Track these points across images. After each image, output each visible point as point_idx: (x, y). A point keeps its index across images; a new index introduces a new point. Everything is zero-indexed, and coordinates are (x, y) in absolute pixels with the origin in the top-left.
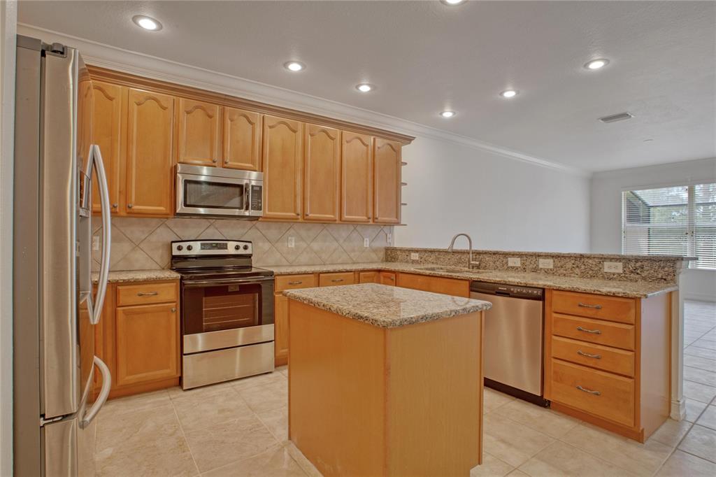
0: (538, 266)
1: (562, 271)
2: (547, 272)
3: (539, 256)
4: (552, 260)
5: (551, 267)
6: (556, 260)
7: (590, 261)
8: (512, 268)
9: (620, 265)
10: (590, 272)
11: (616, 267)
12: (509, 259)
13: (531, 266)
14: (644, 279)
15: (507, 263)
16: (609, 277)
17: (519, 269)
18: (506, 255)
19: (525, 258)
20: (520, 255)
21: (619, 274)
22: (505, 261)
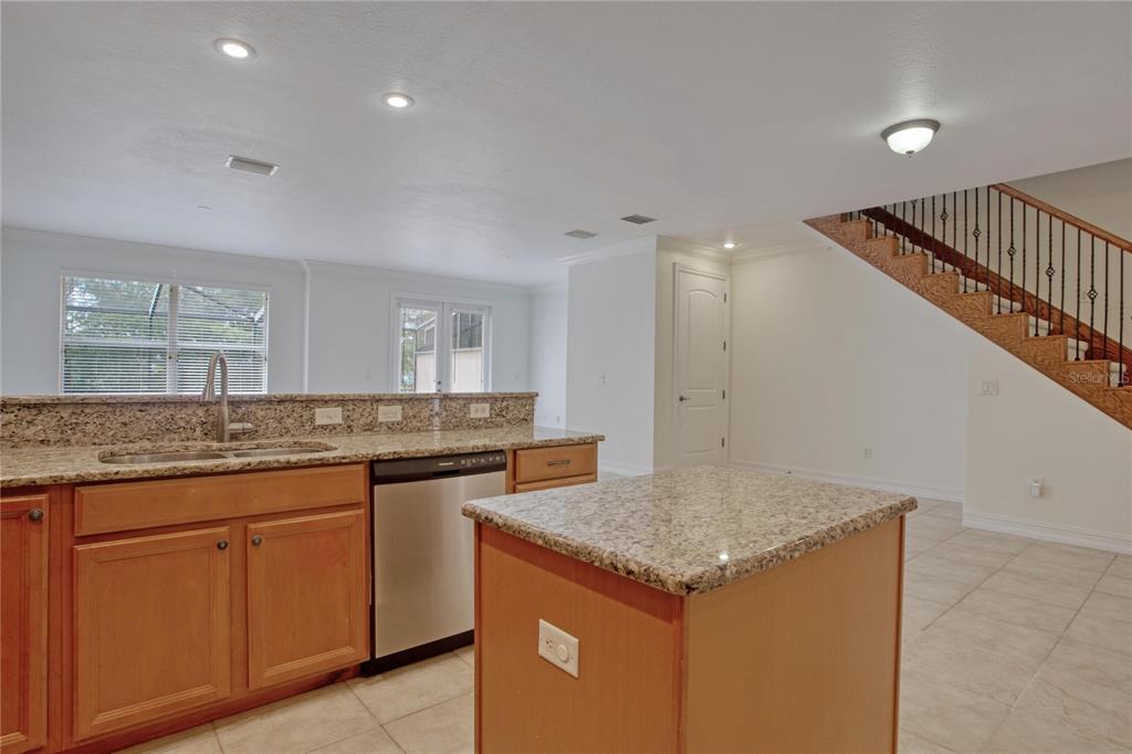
0: (375, 419)
1: (415, 423)
2: (392, 428)
3: (377, 401)
4: (400, 407)
5: (399, 418)
6: (406, 406)
7: (454, 404)
8: (324, 427)
9: (487, 406)
10: (454, 420)
11: (484, 411)
12: (317, 410)
13: (362, 422)
14: (509, 422)
15: (312, 419)
16: (475, 426)
17: (338, 429)
18: (311, 402)
19: (351, 407)
20: (341, 401)
21: (486, 419)
22: (306, 415)
